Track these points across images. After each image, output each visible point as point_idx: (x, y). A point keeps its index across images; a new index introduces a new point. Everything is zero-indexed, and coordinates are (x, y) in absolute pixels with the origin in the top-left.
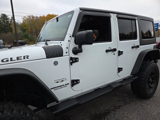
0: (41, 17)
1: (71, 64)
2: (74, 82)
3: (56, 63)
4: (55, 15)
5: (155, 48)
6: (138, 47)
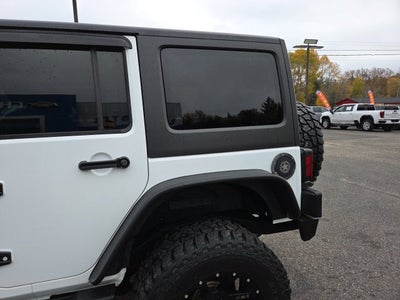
5: (285, 167)
6: (122, 164)
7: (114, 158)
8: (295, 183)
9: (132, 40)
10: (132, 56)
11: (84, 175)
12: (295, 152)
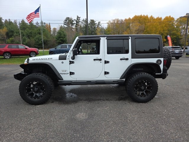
0: (126, 20)
1: (70, 64)
2: (72, 73)
3: (63, 63)
4: (143, 15)
5: (159, 62)
6: (127, 59)
7: (126, 58)
8: (161, 66)
9: (130, 37)
10: (130, 40)
11: (121, 61)
12: (162, 59)
